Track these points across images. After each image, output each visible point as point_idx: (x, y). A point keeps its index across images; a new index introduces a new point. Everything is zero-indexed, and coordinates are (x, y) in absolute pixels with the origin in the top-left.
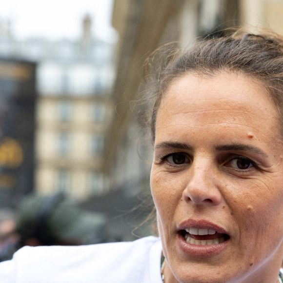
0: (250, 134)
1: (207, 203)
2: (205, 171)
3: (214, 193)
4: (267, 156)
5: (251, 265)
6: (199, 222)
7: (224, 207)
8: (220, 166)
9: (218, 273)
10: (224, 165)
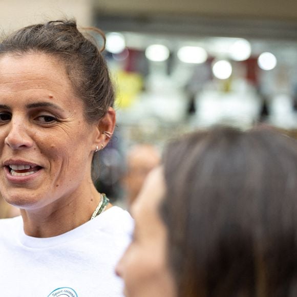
0: (51, 95)
1: (22, 148)
2: (19, 126)
3: (27, 140)
4: (63, 111)
5: (57, 186)
6: (17, 161)
7: (35, 149)
8: (31, 120)
9: (33, 194)
10: (34, 119)
